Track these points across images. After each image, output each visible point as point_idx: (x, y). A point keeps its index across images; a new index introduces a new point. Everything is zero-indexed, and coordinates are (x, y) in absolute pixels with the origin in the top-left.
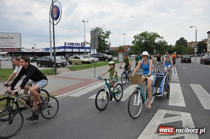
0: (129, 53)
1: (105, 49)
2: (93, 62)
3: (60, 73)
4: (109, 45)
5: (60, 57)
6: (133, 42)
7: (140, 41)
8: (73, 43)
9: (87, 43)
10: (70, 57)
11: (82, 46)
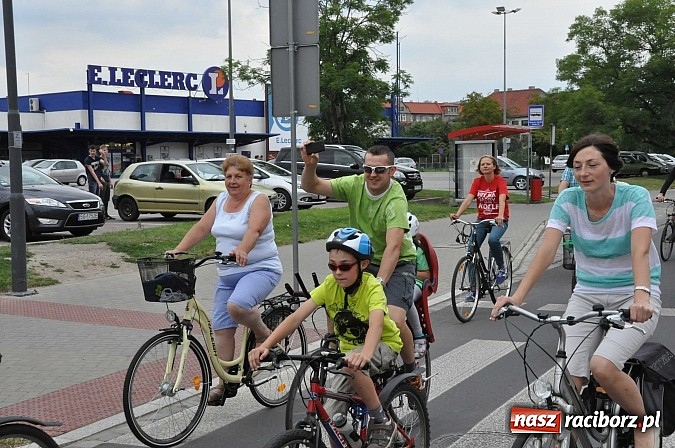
0: (535, 147)
1: (370, 114)
2: (287, 208)
3: (56, 276)
4: (397, 91)
5: (57, 166)
6: (567, 67)
7: (614, 61)
8: (145, 72)
9: (243, 71)
10: (125, 165)
11: (206, 92)
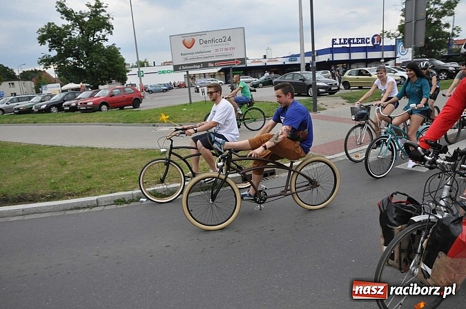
1: (440, 45)
3: (325, 107)
8: (351, 39)
9: (388, 34)
10: (345, 72)
11: (373, 43)
